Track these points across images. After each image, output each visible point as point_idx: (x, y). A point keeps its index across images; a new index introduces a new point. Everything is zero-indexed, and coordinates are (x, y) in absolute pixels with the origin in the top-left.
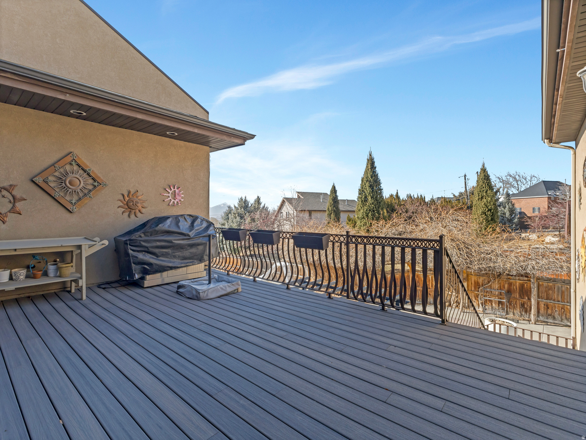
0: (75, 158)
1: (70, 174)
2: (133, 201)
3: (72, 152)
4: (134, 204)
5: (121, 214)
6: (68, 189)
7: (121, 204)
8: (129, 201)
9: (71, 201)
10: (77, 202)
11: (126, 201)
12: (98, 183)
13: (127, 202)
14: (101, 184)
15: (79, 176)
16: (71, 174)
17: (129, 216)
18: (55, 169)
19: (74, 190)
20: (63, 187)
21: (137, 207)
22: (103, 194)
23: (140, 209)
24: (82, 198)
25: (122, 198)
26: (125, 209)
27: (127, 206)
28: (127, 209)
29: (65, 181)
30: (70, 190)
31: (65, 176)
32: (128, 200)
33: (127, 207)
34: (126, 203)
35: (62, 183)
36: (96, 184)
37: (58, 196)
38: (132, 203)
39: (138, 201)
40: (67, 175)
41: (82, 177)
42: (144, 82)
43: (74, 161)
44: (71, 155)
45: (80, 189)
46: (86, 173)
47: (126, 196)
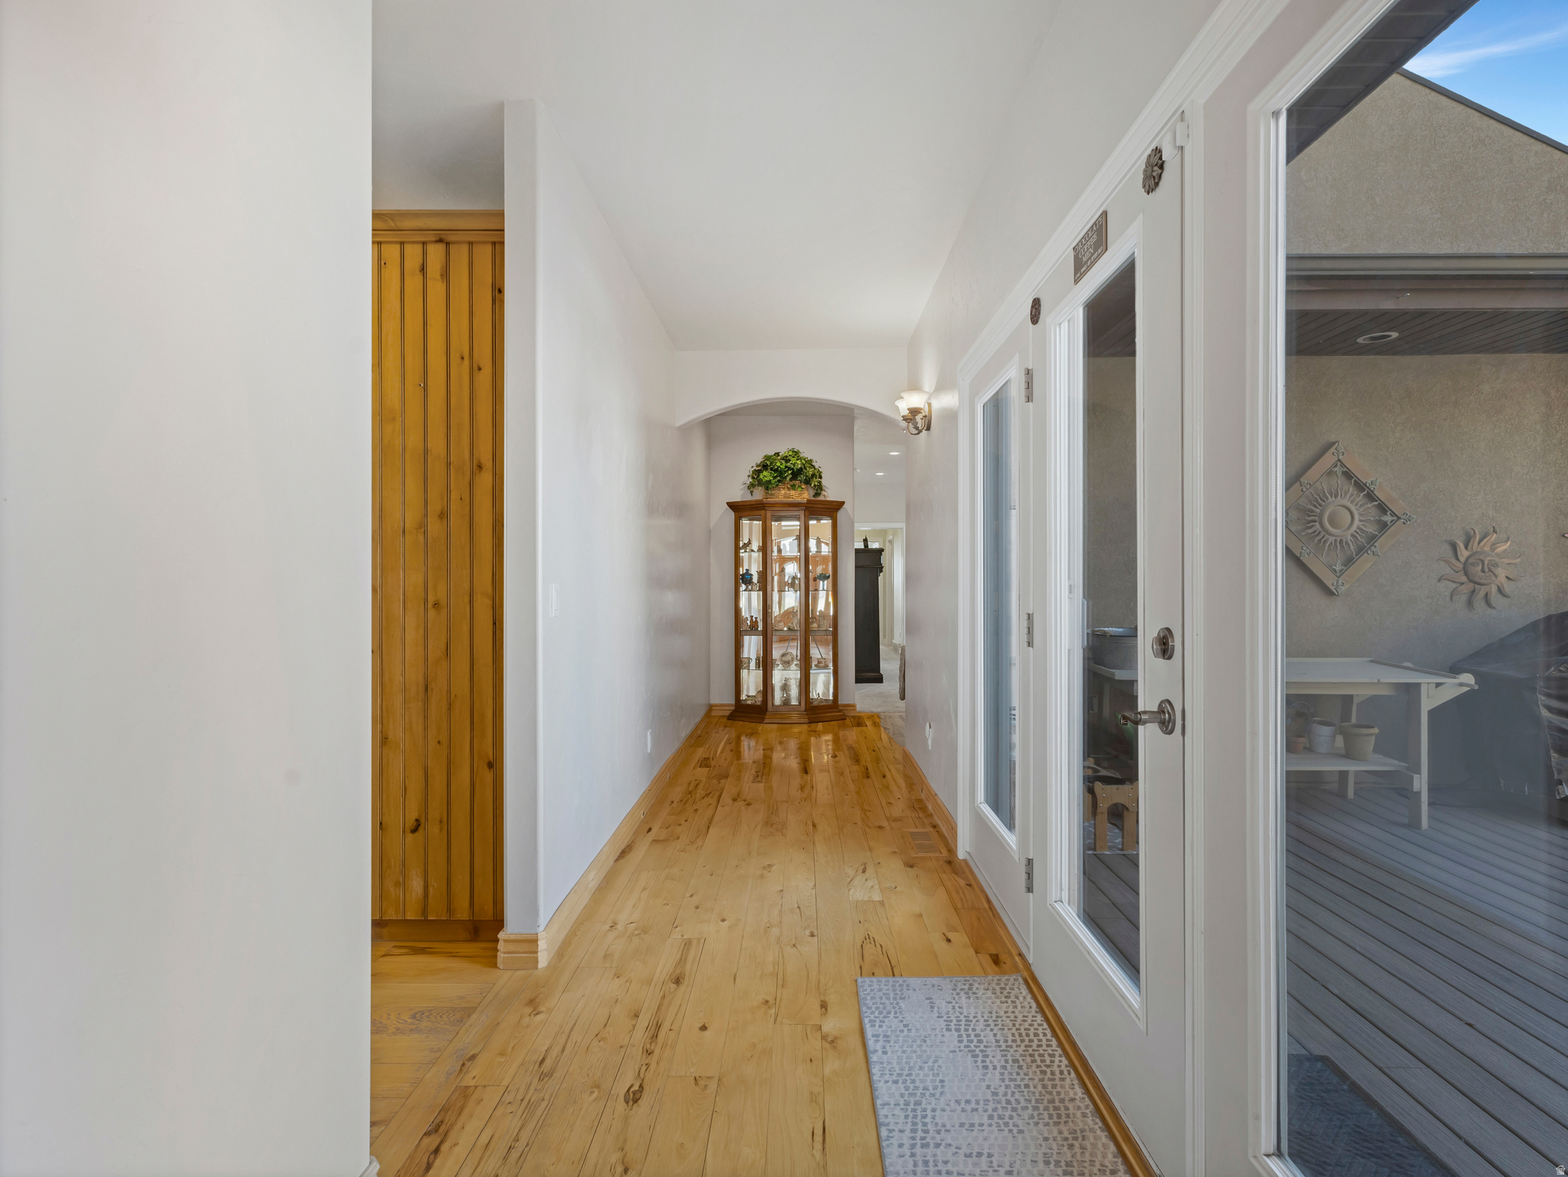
0: (1341, 457)
1: (1332, 497)
2: (1483, 559)
3: (1334, 443)
4: (1486, 570)
5: (1448, 599)
6: (1327, 536)
7: (1448, 570)
8: (1470, 561)
9: (1334, 567)
10: (1345, 568)
11: (1463, 559)
12: (1393, 514)
13: (1465, 564)
14: (1399, 518)
15: (1349, 503)
16: (1334, 498)
17: (1470, 603)
18: (1302, 490)
19: (1339, 539)
20: (1317, 532)
21: (1494, 578)
22: (1402, 545)
23: (1503, 585)
24: (1356, 556)
25: (1450, 554)
26: (1458, 585)
27: (1466, 574)
28: (1463, 584)
29: (1321, 516)
30: (1331, 539)
31: (1320, 506)
32: (1468, 558)
33: (1464, 579)
34: (1461, 566)
35: (1315, 521)
36: (1388, 518)
37: (1307, 556)
38: (1480, 567)
39: (1497, 560)
40: (1324, 501)
41: (1356, 505)
42: (1510, 202)
43: (1339, 463)
44: (1333, 450)
45: (1352, 535)
46: (1366, 492)
47: (1461, 545)
